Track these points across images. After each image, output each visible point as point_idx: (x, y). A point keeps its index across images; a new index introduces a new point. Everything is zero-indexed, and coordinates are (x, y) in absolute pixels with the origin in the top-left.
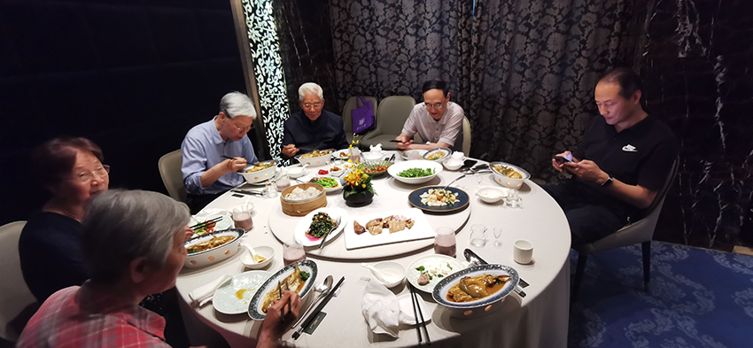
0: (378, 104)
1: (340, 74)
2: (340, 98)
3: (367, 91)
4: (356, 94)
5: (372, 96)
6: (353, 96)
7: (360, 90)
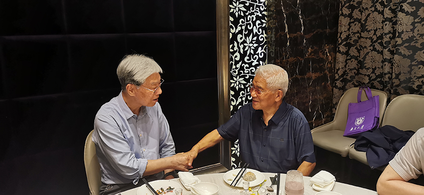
0: (389, 101)
1: (341, 58)
2: (336, 87)
3: (376, 83)
4: (360, 85)
5: (382, 90)
6: (356, 86)
7: (366, 80)
